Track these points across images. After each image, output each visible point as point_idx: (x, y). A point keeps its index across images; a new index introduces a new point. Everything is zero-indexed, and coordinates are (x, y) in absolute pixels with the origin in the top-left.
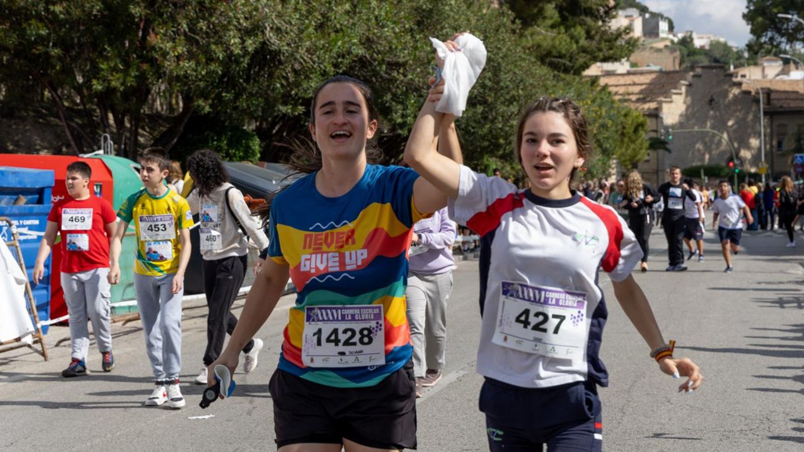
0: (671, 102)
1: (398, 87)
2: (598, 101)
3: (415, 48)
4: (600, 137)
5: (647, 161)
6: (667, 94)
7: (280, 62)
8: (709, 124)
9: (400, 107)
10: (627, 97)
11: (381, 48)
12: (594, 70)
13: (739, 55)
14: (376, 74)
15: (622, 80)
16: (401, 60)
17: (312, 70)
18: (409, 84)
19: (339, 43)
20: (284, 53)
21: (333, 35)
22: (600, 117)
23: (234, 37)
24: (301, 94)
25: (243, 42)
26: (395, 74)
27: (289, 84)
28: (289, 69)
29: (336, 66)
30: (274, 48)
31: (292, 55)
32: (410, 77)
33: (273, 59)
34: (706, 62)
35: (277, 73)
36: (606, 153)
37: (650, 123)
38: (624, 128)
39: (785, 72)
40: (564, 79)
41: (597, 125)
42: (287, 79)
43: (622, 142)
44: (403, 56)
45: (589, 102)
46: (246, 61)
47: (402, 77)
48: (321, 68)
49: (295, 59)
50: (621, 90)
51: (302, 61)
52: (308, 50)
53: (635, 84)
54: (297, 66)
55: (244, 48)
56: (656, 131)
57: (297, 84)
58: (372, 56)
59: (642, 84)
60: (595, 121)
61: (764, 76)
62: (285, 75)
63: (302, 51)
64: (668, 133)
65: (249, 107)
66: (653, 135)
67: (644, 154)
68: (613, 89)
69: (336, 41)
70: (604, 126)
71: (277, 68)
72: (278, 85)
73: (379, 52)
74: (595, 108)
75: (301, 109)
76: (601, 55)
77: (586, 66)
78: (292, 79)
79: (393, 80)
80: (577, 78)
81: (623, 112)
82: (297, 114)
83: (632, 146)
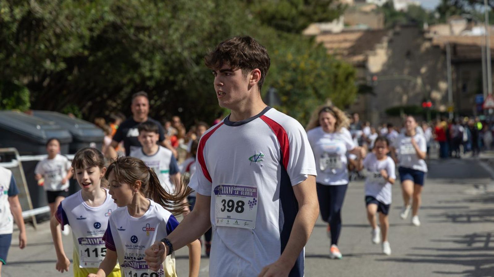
0: (375, 55)
1: (144, 47)
2: (314, 56)
3: (158, 15)
4: (317, 85)
5: (357, 104)
6: (372, 48)
7: (44, 28)
8: (406, 71)
9: (147, 63)
10: (338, 51)
11: (129, 15)
12: (312, 29)
13: (431, 16)
14: (126, 36)
15: (336, 38)
16: (146, 24)
17: (71, 34)
18: (154, 44)
19: (93, 11)
20: (46, 21)
21: (88, 5)
22: (316, 68)
23: (4, 7)
24: (62, 53)
25: (12, 10)
26: (141, 36)
27: (52, 45)
28: (51, 33)
29: (91, 30)
30: (38, 15)
31: (54, 21)
32: (154, 38)
33: (38, 25)
34: (404, 21)
35: (41, 37)
36: (321, 98)
37: (359, 73)
38: (336, 76)
39: (469, 28)
40: (286, 38)
41: (313, 75)
42: (49, 41)
43: (335, 87)
44: (148, 21)
45: (306, 56)
46: (14, 27)
47: (147, 39)
48: (78, 33)
49: (57, 25)
50: (335, 46)
51: (61, 26)
52: (67, 18)
53: (346, 41)
54: (58, 31)
55: (13, 16)
56: (364, 79)
57: (58, 46)
58: (122, 22)
59: (351, 41)
60: (311, 71)
61: (452, 32)
62: (47, 37)
63: (62, 18)
64: (373, 81)
65: (18, 65)
66: (361, 82)
67: (354, 98)
68: (328, 46)
69: (90, 10)
70: (319, 76)
71: (41, 32)
72: (42, 47)
73: (127, 18)
74: (312, 61)
75: (62, 65)
76: (316, 17)
77: (305, 27)
78: (54, 41)
79: (140, 42)
80: (298, 37)
81: (335, 64)
82: (58, 69)
83: (344, 91)
